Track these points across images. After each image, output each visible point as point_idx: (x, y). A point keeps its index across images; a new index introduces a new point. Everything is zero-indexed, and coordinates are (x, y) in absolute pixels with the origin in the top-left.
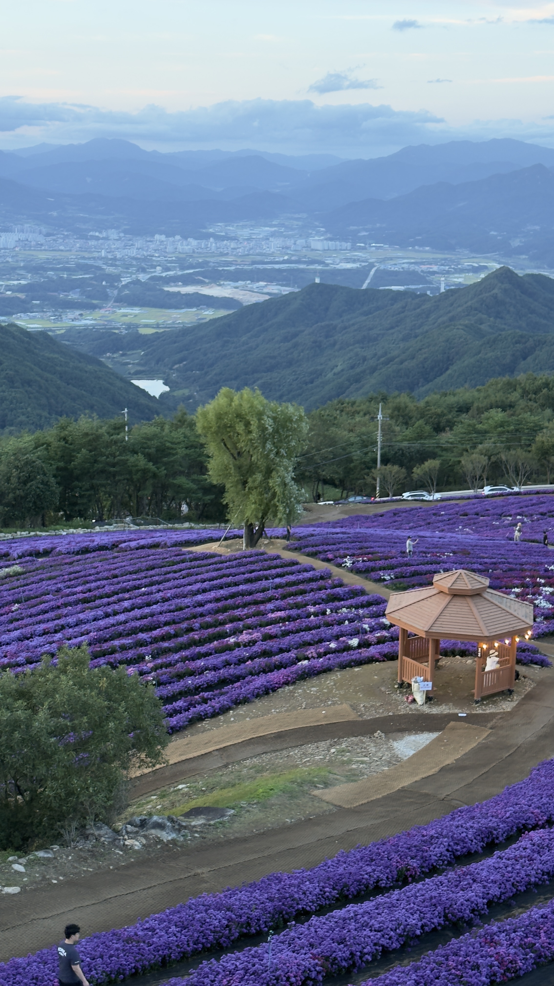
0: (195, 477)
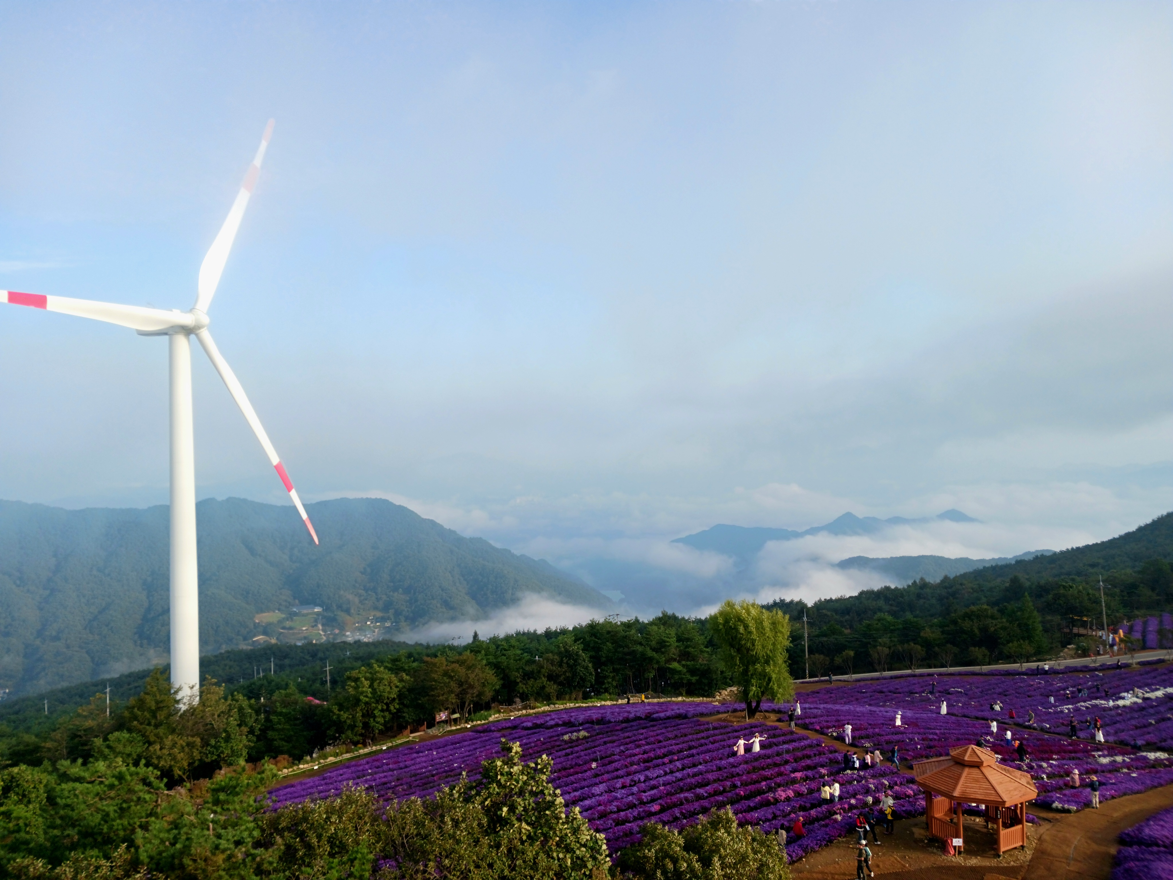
0: (684, 662)
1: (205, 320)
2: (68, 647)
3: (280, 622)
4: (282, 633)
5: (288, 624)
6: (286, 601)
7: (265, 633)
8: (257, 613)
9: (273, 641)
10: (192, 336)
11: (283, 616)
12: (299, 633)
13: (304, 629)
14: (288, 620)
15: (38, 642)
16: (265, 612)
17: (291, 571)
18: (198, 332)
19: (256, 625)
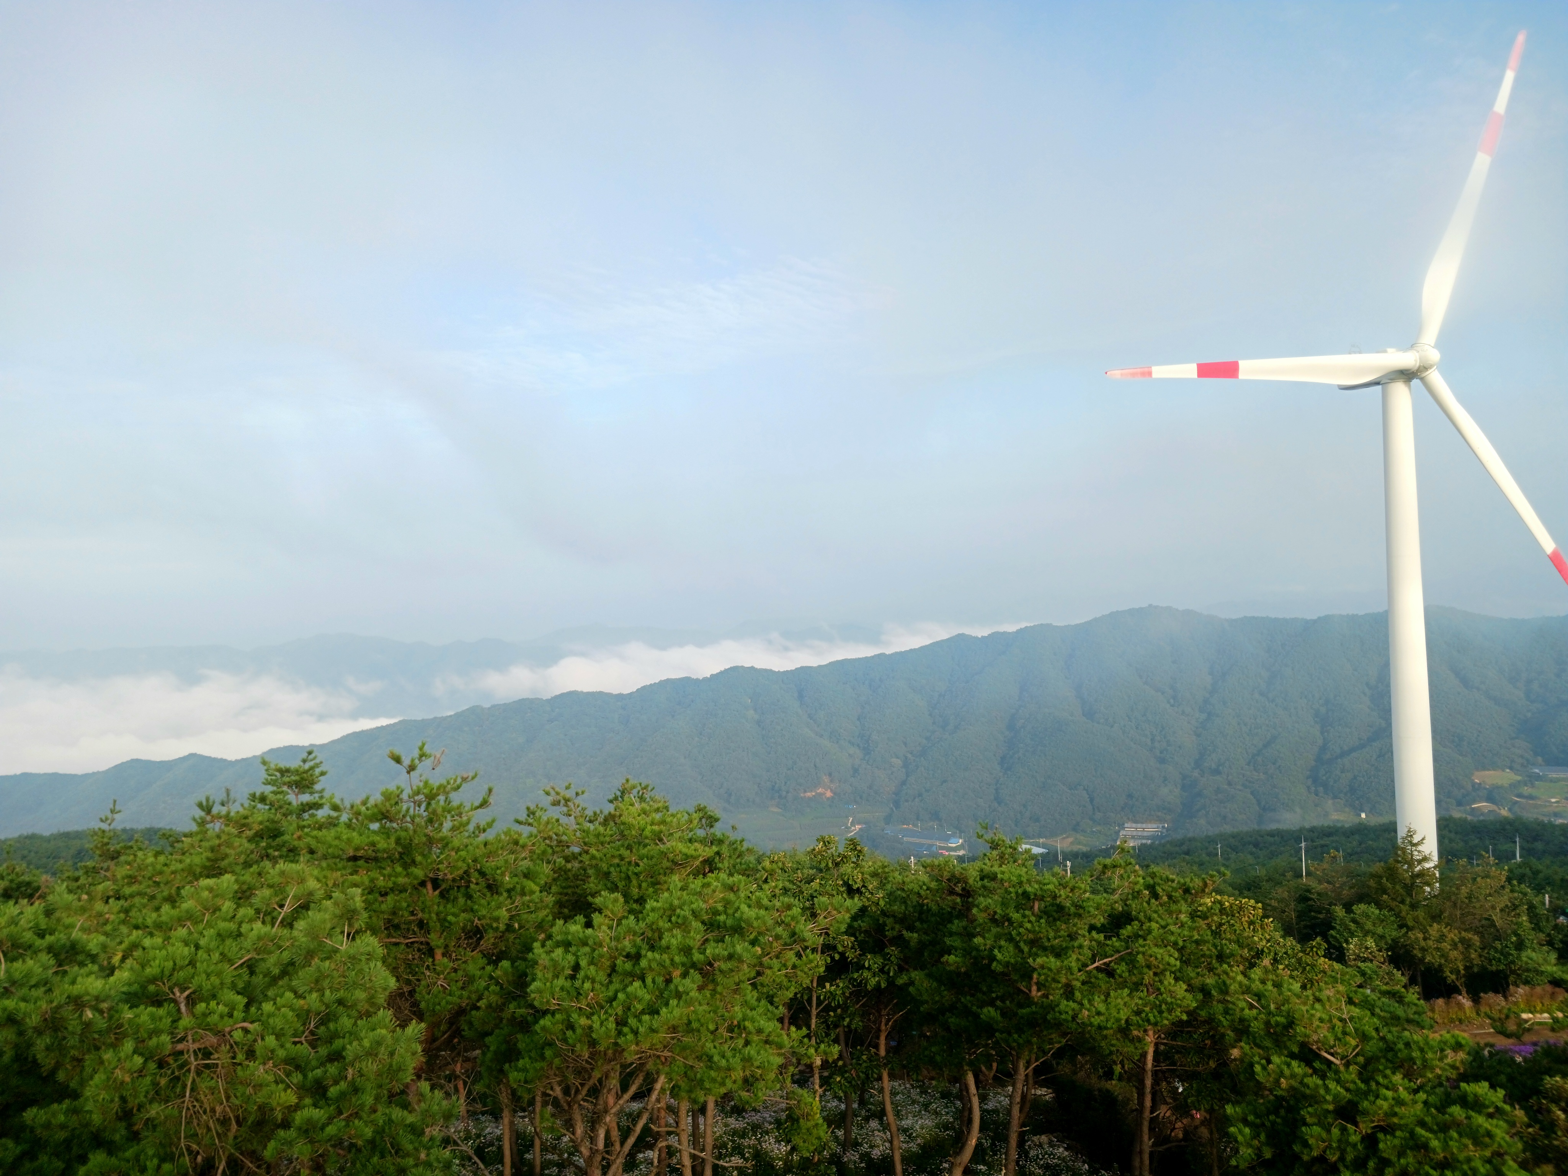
1: (1434, 356)
2: (1230, 784)
3: (1514, 786)
4: (1517, 802)
5: (1526, 790)
6: (1522, 757)
7: (1490, 799)
8: (1477, 769)
9: (1504, 812)
10: (1415, 382)
11: (1519, 778)
12: (1546, 806)
13: (1553, 800)
14: (1526, 785)
15: (1196, 774)
16: (1489, 770)
17: (1529, 715)
18: (1424, 375)
19: (1476, 787)
